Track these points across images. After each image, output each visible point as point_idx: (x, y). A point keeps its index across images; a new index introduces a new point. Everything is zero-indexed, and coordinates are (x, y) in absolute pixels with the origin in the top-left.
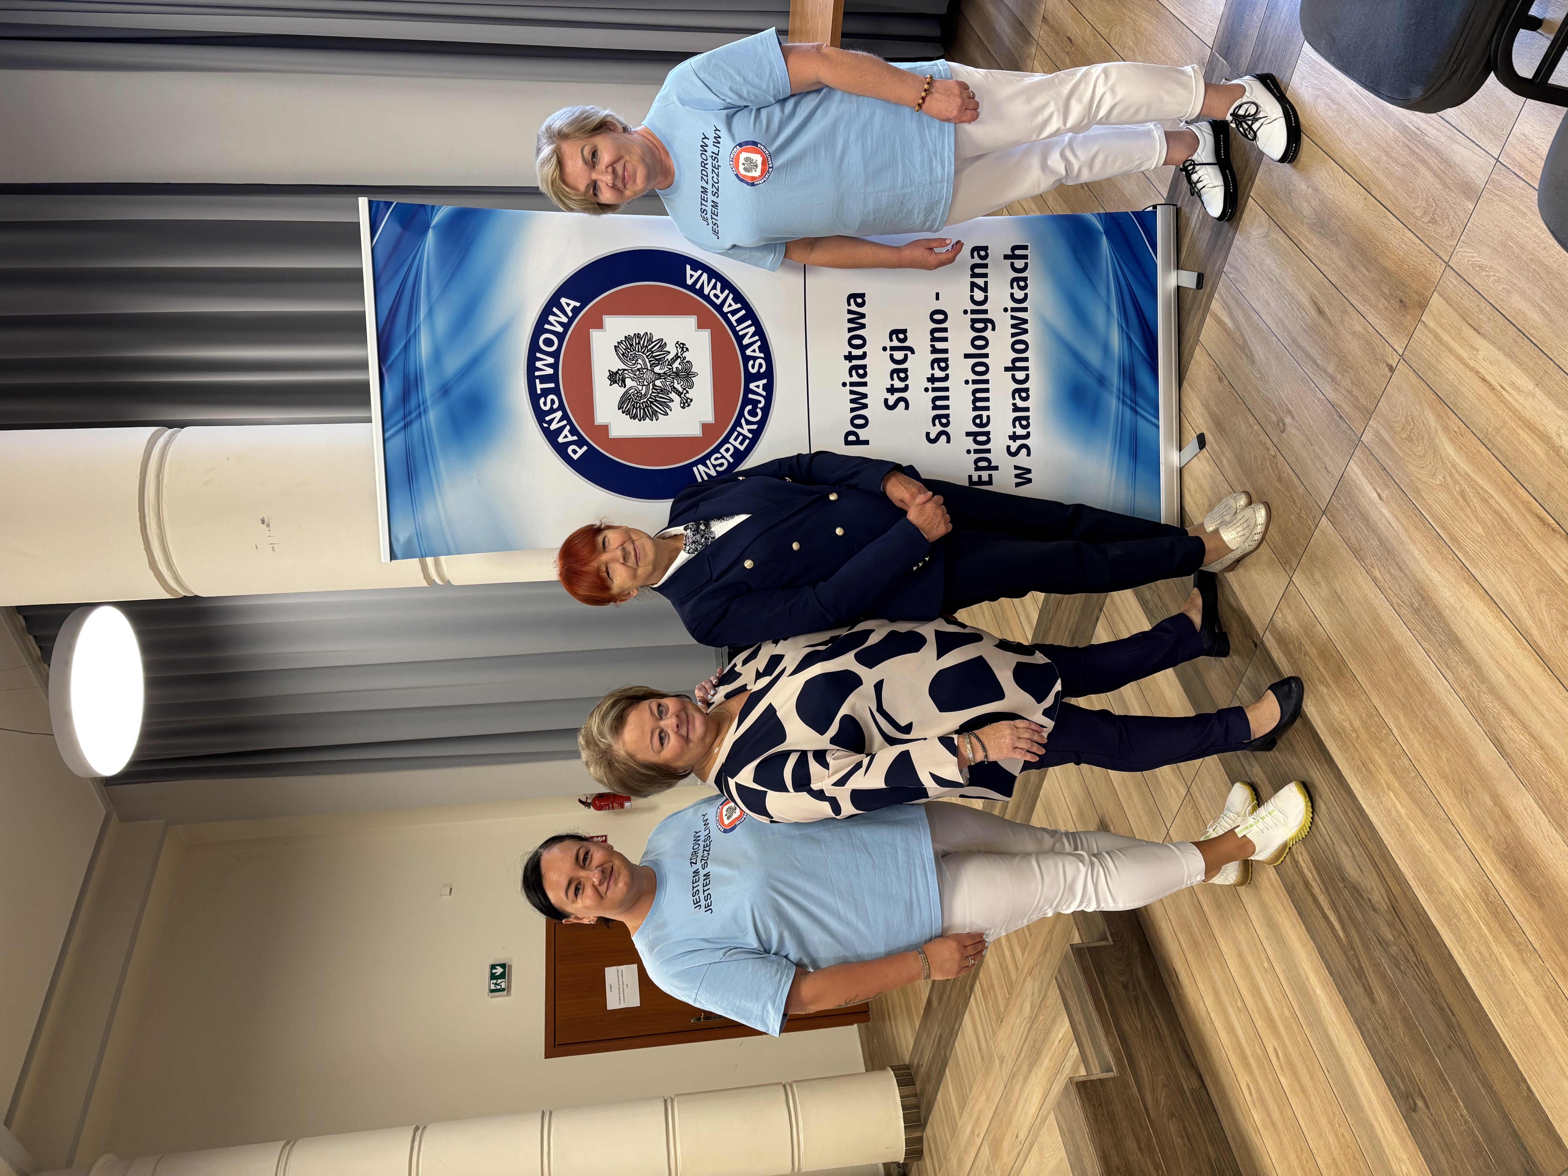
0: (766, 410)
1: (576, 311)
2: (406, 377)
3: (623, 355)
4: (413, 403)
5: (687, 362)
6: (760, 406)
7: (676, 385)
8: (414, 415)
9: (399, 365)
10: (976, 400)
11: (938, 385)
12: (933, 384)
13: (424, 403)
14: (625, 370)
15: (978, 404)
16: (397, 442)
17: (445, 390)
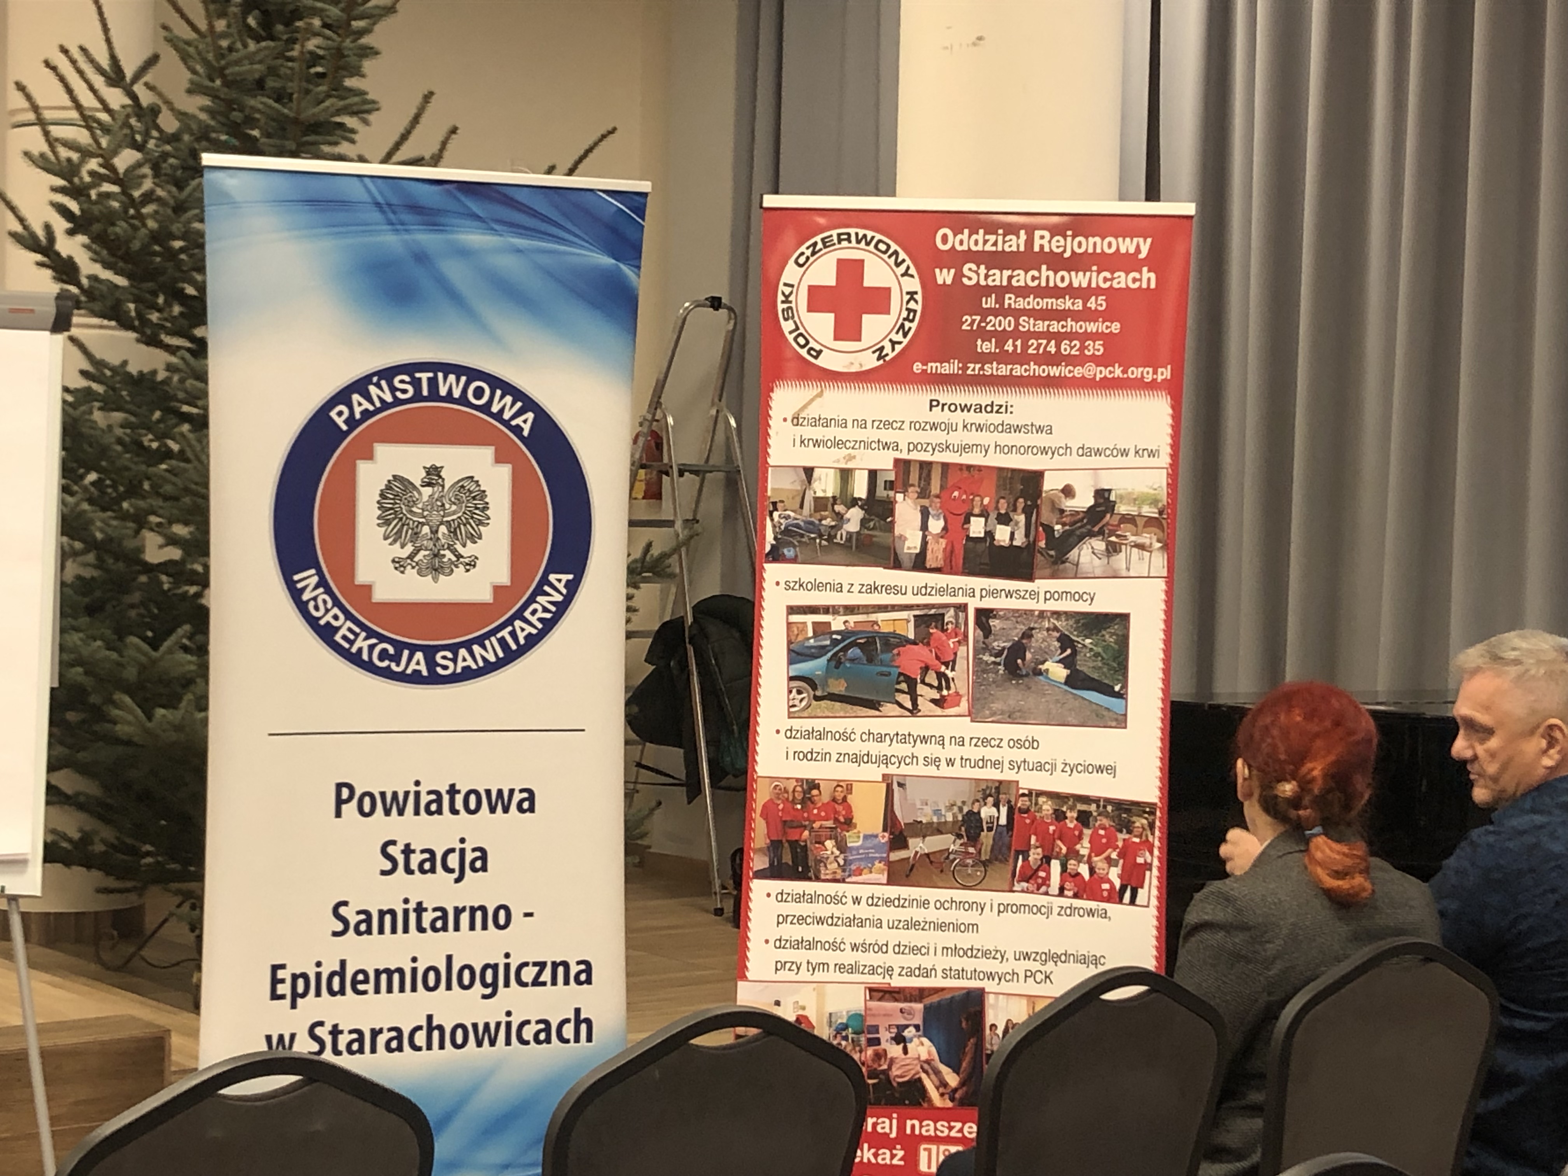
0: (387, 674)
1: (518, 430)
2: (438, 212)
3: (462, 487)
4: (406, 217)
5: (452, 571)
6: (393, 666)
7: (423, 553)
8: (391, 216)
9: (452, 205)
10: (389, 972)
11: (413, 917)
12: (415, 910)
13: (406, 230)
14: (443, 486)
15: (384, 977)
16: (357, 191)
17: (421, 257)
